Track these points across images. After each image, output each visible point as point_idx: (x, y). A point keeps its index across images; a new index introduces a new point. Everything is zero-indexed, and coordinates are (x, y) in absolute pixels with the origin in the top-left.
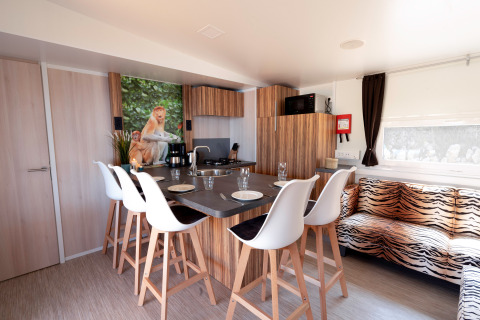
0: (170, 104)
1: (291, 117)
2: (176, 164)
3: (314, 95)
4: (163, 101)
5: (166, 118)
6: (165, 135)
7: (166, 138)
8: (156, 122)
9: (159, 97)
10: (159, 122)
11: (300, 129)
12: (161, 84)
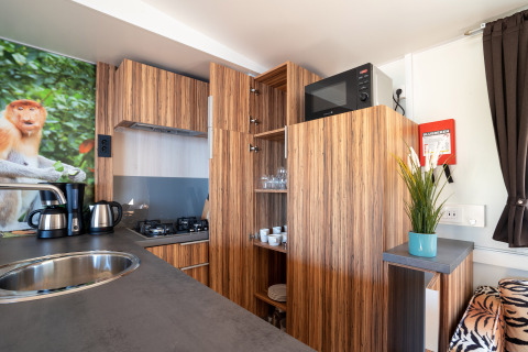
0: (61, 97)
1: (318, 124)
2: (53, 231)
3: (368, 67)
4: (39, 89)
5: (46, 127)
6: (41, 164)
7: (44, 171)
8: (15, 133)
9: (28, 80)
10: (24, 135)
11: (340, 151)
12: (36, 54)
